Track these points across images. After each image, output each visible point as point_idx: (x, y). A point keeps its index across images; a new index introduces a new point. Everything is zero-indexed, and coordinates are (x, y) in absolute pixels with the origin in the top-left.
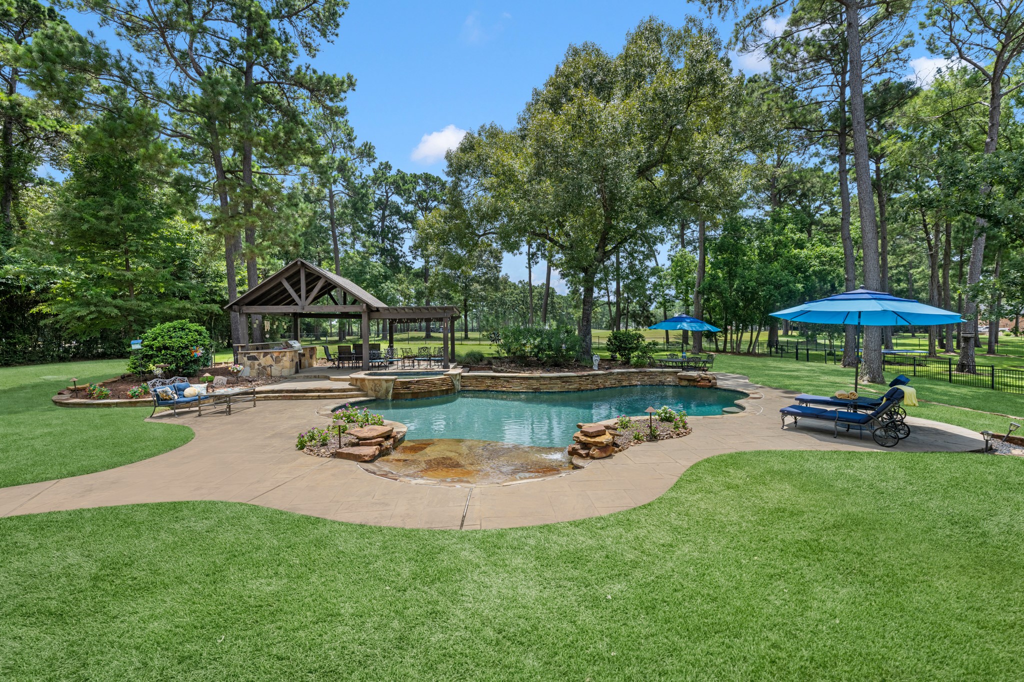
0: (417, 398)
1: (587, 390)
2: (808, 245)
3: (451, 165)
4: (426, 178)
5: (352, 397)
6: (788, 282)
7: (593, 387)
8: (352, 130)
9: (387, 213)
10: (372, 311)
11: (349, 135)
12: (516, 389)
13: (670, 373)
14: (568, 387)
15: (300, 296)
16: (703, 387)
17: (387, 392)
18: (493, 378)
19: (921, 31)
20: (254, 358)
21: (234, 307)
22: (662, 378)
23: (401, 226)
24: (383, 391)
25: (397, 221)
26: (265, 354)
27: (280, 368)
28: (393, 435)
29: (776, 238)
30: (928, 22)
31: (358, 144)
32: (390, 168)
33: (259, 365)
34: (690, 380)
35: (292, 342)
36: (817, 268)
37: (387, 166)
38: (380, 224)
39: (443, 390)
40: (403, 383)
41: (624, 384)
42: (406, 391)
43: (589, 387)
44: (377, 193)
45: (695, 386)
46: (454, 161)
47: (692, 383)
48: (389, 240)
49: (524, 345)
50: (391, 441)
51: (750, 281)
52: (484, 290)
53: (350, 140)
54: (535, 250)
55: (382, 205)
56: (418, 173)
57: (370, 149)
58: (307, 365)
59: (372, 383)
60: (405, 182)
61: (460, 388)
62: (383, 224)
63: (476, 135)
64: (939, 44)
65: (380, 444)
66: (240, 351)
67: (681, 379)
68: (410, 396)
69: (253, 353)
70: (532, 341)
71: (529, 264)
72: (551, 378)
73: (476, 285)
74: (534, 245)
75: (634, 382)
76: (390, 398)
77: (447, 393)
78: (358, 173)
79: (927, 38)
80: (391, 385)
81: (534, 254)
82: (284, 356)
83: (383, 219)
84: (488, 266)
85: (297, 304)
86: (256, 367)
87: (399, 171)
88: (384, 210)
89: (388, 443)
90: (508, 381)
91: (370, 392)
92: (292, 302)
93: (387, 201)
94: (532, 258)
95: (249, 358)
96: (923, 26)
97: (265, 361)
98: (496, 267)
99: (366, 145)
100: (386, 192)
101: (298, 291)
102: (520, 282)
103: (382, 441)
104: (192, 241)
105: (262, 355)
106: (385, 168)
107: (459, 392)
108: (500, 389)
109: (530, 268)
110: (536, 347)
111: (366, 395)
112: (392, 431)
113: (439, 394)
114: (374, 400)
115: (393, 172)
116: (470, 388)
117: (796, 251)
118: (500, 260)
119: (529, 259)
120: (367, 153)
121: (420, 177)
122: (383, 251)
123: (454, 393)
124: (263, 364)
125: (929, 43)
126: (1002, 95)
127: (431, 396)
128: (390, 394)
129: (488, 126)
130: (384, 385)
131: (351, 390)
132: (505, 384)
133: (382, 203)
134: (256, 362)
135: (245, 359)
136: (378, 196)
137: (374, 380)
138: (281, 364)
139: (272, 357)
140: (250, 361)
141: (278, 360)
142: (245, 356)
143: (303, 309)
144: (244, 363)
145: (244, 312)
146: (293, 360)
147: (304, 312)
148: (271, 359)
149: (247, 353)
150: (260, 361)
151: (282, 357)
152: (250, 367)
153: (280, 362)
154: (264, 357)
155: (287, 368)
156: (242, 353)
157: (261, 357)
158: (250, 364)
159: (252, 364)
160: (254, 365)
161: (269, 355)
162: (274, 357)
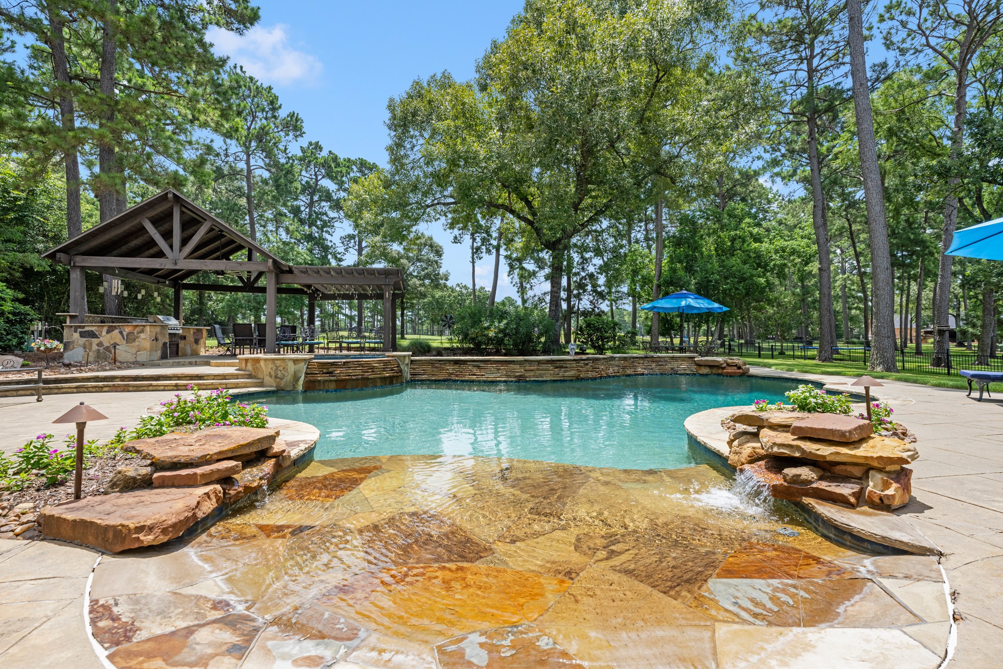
0: (345, 388)
1: (587, 379)
2: (766, 240)
3: (394, 117)
4: (361, 164)
5: (236, 386)
6: (752, 276)
7: (594, 374)
8: (276, 98)
9: (316, 198)
10: (283, 272)
11: (272, 103)
12: (491, 377)
13: (683, 359)
14: (562, 373)
15: (171, 247)
16: (731, 375)
17: (296, 379)
18: (456, 362)
19: (879, 25)
20: (92, 335)
21: (58, 255)
22: (675, 365)
23: (332, 214)
24: (289, 377)
25: (327, 208)
26: (111, 329)
27: (134, 350)
28: (277, 448)
29: (732, 233)
30: (887, 16)
31: (282, 113)
32: (321, 149)
33: (100, 344)
34: (712, 366)
36: (778, 262)
37: (318, 147)
38: (307, 210)
39: (385, 378)
41: (629, 372)
42: (327, 377)
43: (590, 375)
44: (306, 176)
45: (719, 375)
46: (398, 112)
47: (714, 371)
48: (317, 227)
49: (488, 328)
50: (268, 466)
51: (713, 273)
52: (423, 285)
53: (274, 109)
54: (479, 244)
55: (311, 189)
56: (353, 158)
57: (297, 120)
58: (189, 351)
59: (270, 365)
60: (338, 165)
61: (409, 376)
62: (311, 210)
63: (425, 84)
64: (895, 39)
65: (226, 480)
66: (68, 323)
67: (699, 365)
68: (333, 386)
69: (91, 326)
70: (496, 324)
71: (473, 259)
73: (415, 280)
74: (478, 239)
75: (640, 370)
76: (300, 388)
77: (391, 383)
78: (281, 147)
79: (885, 33)
80: (303, 367)
81: (478, 249)
82: (142, 331)
83: (311, 205)
84: (429, 260)
85: (167, 258)
86: (95, 347)
87: (330, 152)
88: (312, 195)
89: (251, 476)
90: (479, 367)
91: (267, 380)
92: (160, 254)
93: (317, 185)
94: (476, 253)
95: (82, 335)
96: (882, 19)
97: (106, 338)
98: (437, 262)
99: (292, 115)
100: (316, 175)
101: (167, 235)
102: (458, 285)
103: (234, 470)
104: (38, 191)
105: (105, 329)
106: (316, 148)
107: (407, 382)
108: (466, 378)
109: (473, 262)
110: (501, 331)
111: (261, 384)
112: (272, 438)
113: (379, 384)
114: (273, 392)
115: (324, 153)
116: (424, 377)
117: (757, 245)
118: (440, 256)
119: (473, 254)
120: (294, 125)
121: (354, 163)
122: (309, 238)
123: (402, 384)
124: (106, 344)
125: (885, 38)
126: (968, 85)
127: (367, 386)
128: (301, 382)
129: (439, 75)
130: (291, 368)
131: (236, 377)
132: (475, 370)
133: (310, 187)
134: (95, 341)
135: (76, 335)
136: (305, 179)
138: (137, 343)
139: (121, 333)
140: (84, 339)
141: (132, 337)
142: (75, 331)
143: (176, 264)
144: (73, 342)
145: (77, 264)
146: (157, 339)
147: (177, 267)
148: (120, 336)
149: (80, 327)
150: (101, 339)
151: (138, 333)
152: (85, 347)
153: (134, 340)
154: (108, 332)
155: (145, 349)
156: (71, 327)
157: (104, 333)
158: (84, 344)
159: (87, 343)
160: (91, 344)
161: (117, 331)
162: (125, 333)
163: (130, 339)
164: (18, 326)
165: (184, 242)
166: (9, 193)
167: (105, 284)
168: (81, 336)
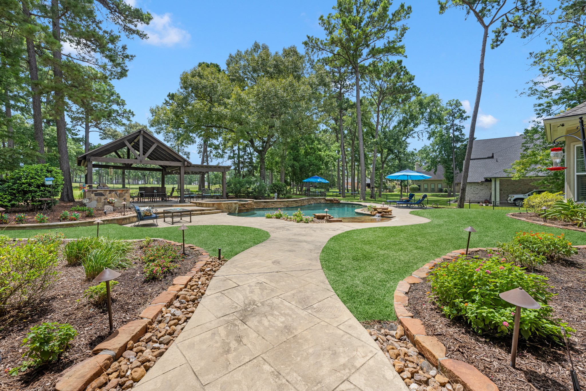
40: (242, 204)
72: (291, 201)
137: (227, 203)
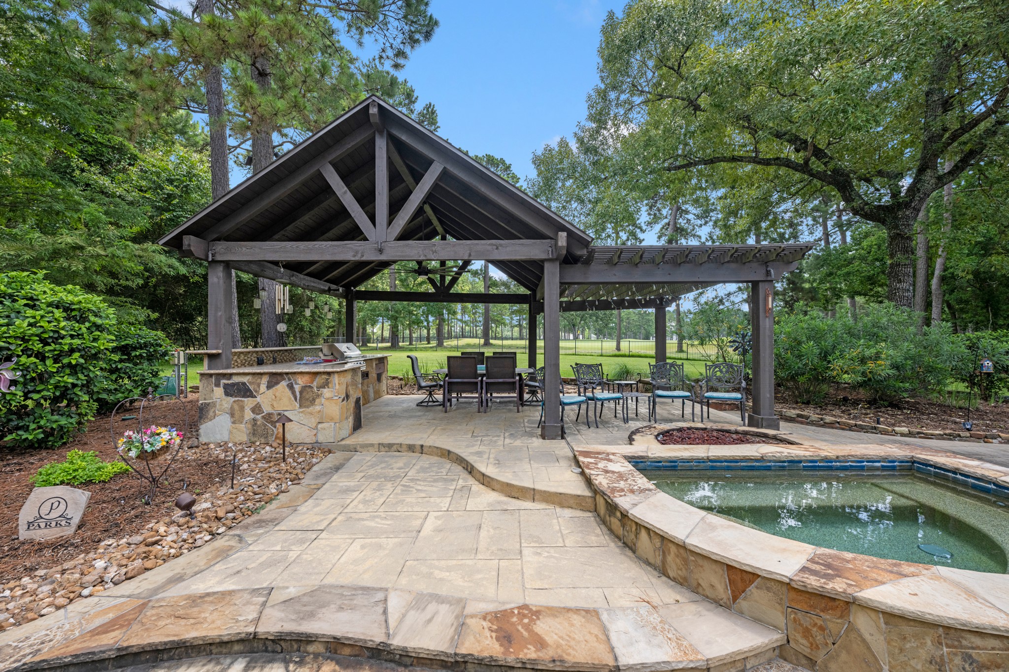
15: (372, 218)
20: (243, 391)
26: (275, 379)
27: (313, 421)
33: (257, 409)
35: (343, 347)
66: (205, 369)
69: (242, 373)
82: (326, 385)
85: (366, 239)
86: (249, 415)
92: (355, 233)
95: (230, 391)
97: (267, 398)
101: (366, 199)
105: (265, 380)
124: (267, 409)
134: (249, 402)
135: (219, 392)
138: (318, 408)
139: (291, 387)
140: (232, 399)
141: (308, 395)
142: (217, 385)
143: (381, 251)
144: (214, 404)
145: (219, 258)
146: (347, 396)
147: (383, 257)
148: (289, 393)
149: (224, 376)
150: (258, 399)
151: (319, 388)
152: (232, 415)
153: (313, 402)
154: (269, 387)
155: (332, 419)
156: (211, 375)
157: (263, 388)
158: (232, 408)
159: (236, 407)
160: (242, 408)
161: (284, 384)
162: (297, 388)
163: (306, 398)
164: (145, 365)
165: (395, 208)
166: (162, 189)
167: (263, 294)
168: (227, 394)
